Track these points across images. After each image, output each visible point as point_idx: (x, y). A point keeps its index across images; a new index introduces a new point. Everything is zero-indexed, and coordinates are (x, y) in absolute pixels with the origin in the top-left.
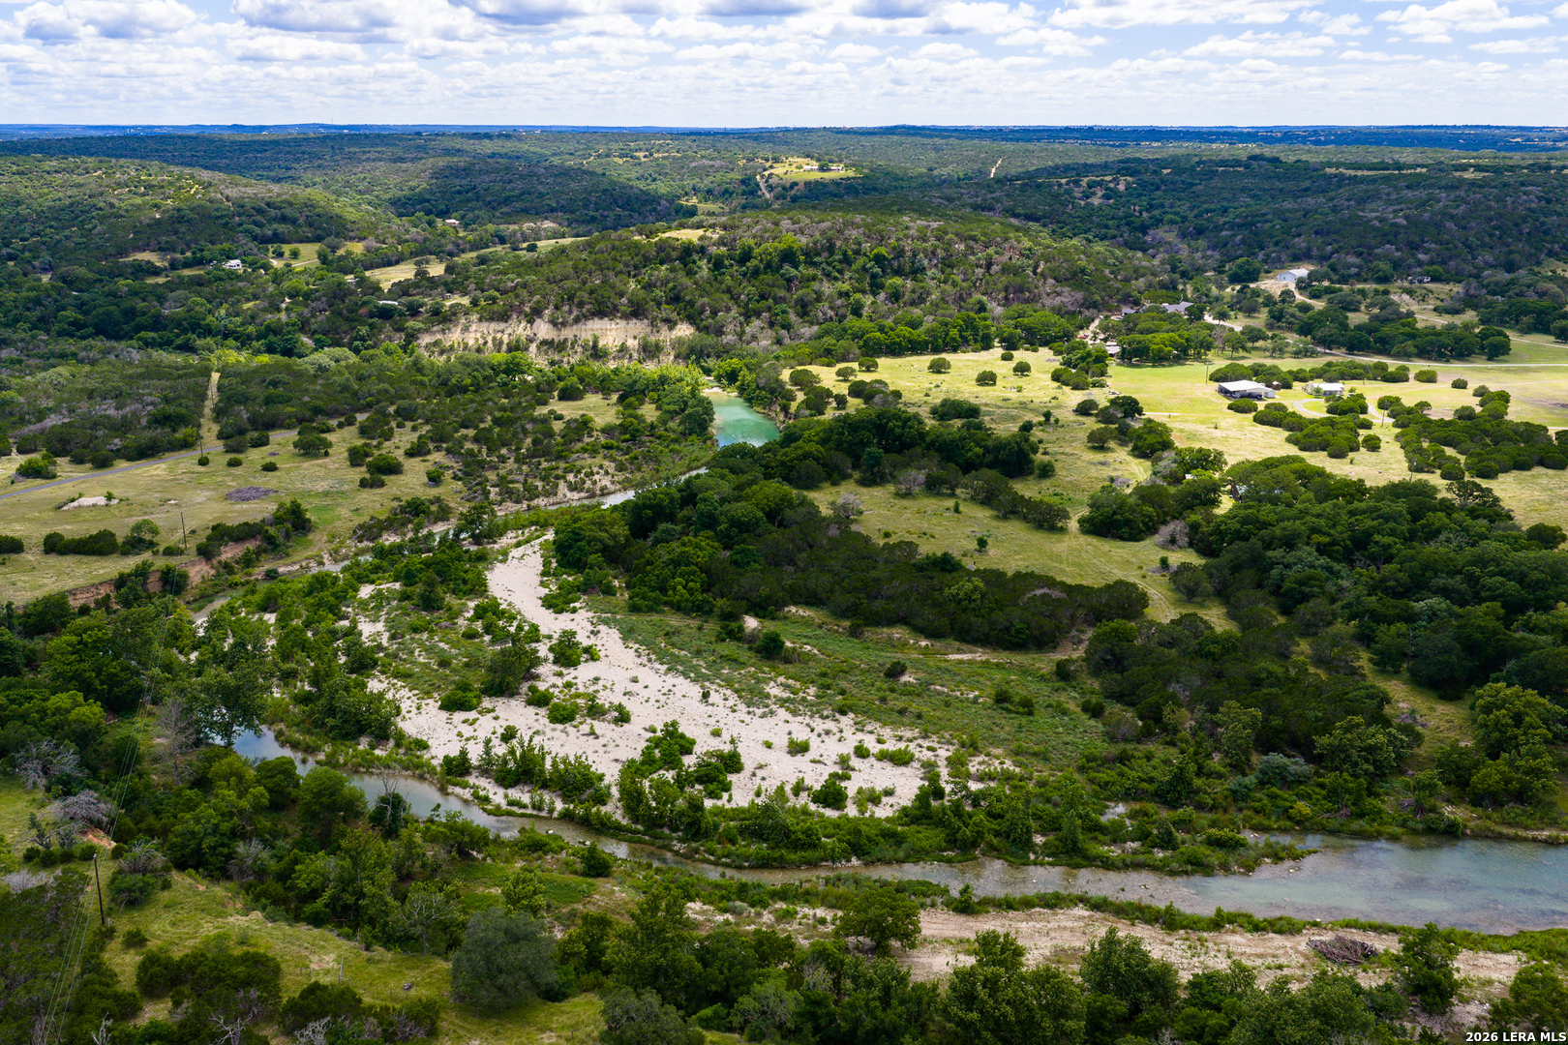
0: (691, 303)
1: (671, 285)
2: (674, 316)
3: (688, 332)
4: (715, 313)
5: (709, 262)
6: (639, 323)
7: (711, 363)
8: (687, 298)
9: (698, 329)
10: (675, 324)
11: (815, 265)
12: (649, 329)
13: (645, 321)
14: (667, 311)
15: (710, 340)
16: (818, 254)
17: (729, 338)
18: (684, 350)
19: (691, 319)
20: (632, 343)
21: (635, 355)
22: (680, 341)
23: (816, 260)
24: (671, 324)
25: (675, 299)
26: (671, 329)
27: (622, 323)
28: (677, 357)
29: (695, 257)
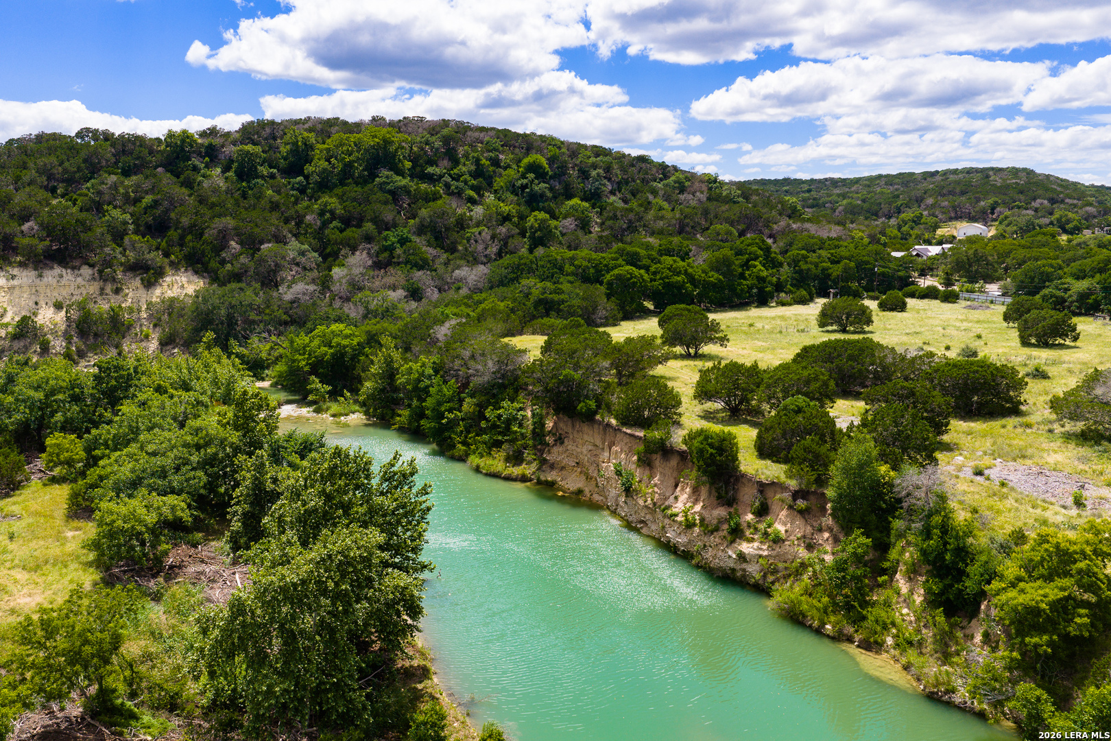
0: (197, 231)
1: (148, 199)
2: (156, 258)
3: (190, 290)
4: (251, 244)
5: (226, 169)
6: (68, 275)
7: (260, 346)
8: (185, 221)
9: (214, 278)
10: (160, 274)
11: (431, 179)
12: (93, 288)
13: (86, 271)
14: (140, 246)
15: (251, 295)
16: (431, 163)
17: (296, 289)
18: (184, 327)
19: (196, 263)
20: (48, 317)
21: (58, 345)
22: (171, 306)
23: (430, 170)
24: (150, 275)
25: (157, 227)
26: (149, 285)
27: (25, 277)
28: (166, 343)
29: (195, 161)
